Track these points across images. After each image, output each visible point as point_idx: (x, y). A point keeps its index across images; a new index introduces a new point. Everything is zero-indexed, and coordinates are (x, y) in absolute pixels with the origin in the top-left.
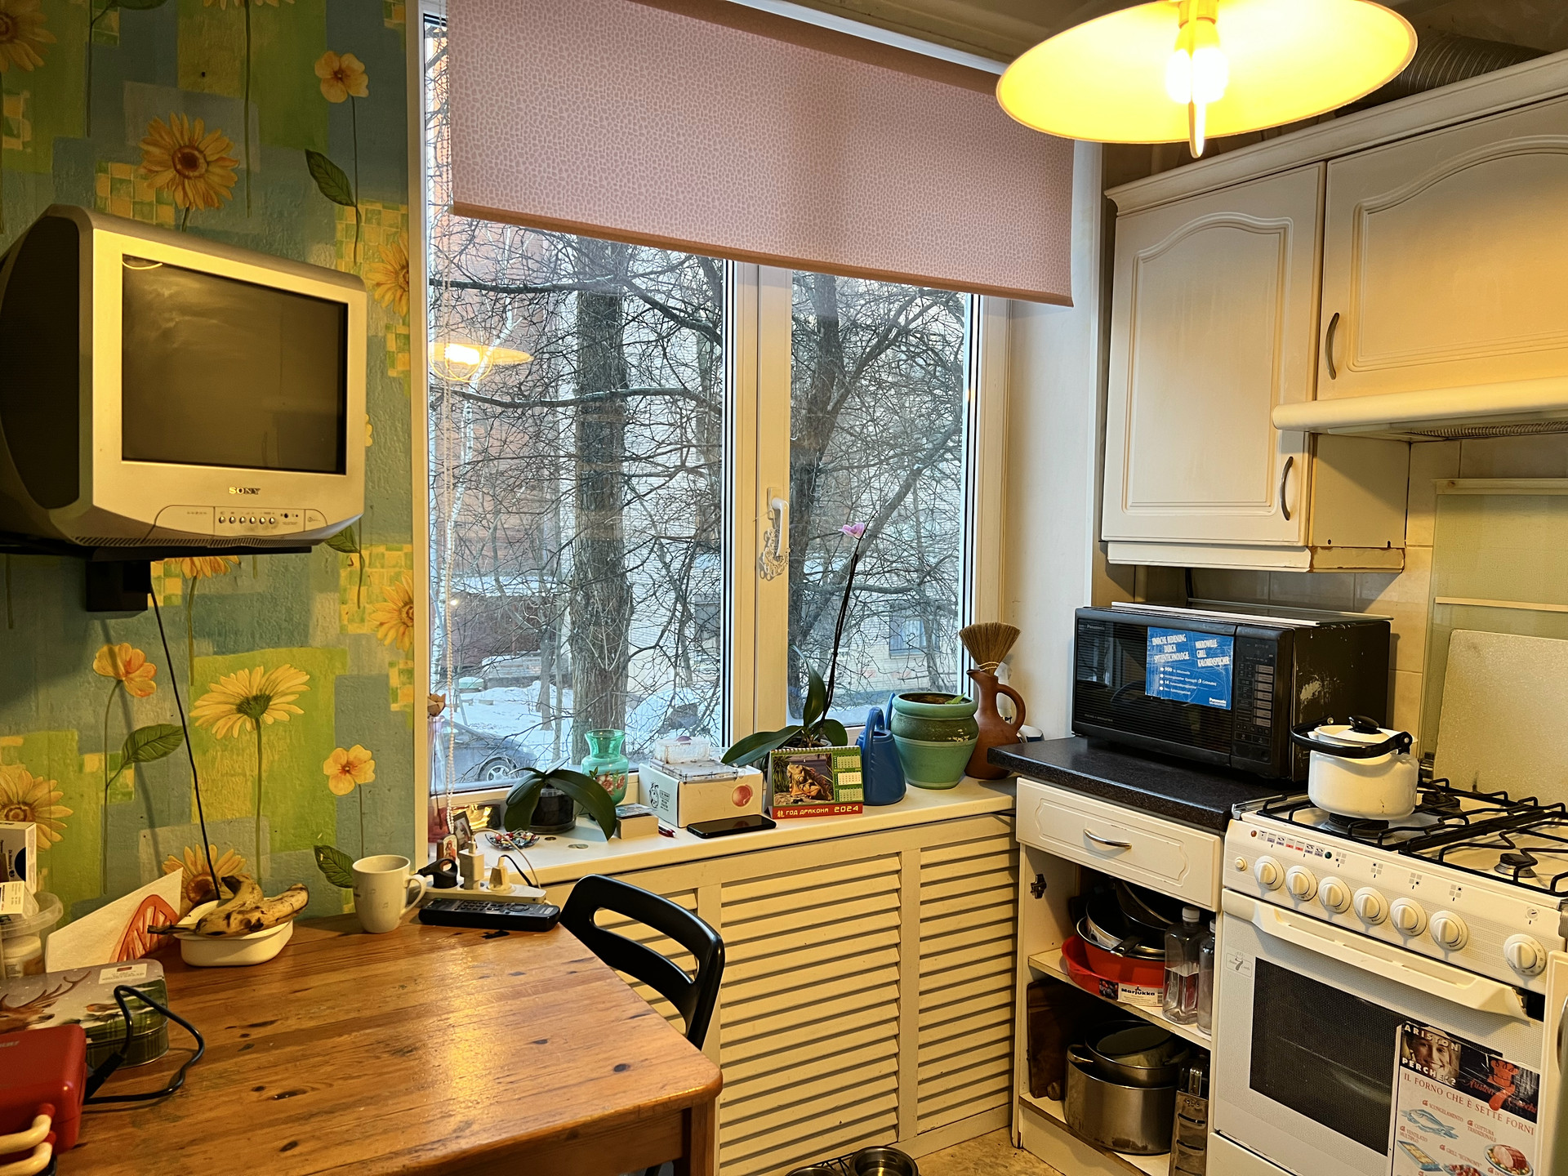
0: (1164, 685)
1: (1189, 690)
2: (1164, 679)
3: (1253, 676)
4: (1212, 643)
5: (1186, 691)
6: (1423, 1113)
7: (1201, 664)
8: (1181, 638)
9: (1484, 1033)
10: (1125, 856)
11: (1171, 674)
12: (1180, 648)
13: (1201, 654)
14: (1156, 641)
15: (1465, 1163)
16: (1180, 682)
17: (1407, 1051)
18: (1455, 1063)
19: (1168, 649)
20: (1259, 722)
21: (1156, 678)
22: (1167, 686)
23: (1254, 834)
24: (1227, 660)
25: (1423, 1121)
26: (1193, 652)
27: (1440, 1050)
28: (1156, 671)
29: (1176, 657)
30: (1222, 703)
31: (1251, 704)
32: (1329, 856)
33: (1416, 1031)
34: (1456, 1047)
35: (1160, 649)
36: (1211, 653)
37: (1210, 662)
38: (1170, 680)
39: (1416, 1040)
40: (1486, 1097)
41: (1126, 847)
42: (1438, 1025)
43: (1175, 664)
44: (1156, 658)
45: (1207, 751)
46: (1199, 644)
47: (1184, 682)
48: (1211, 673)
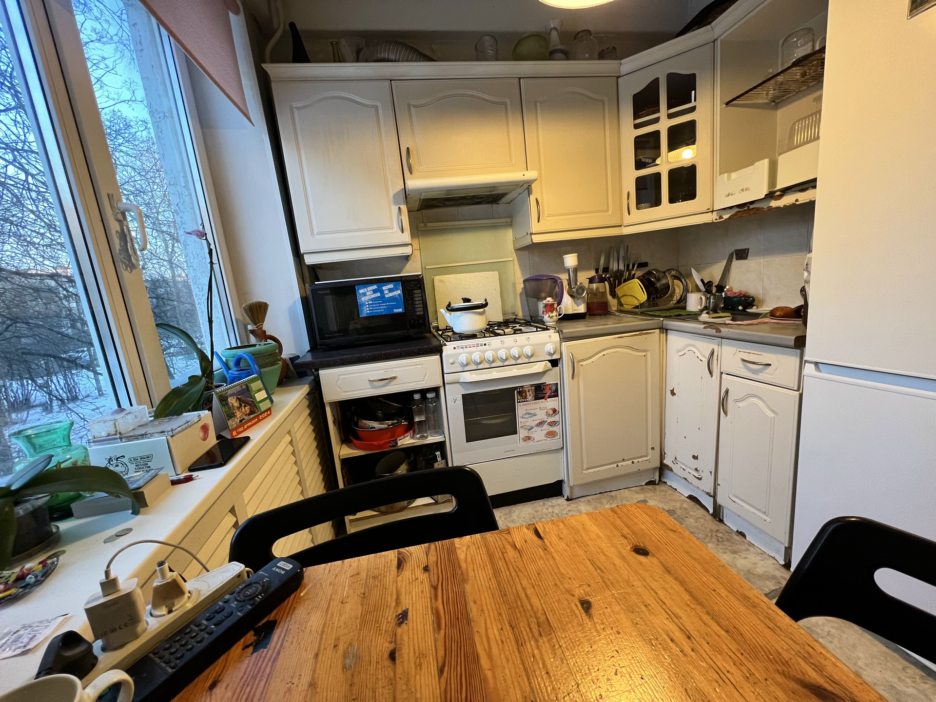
0: (369, 310)
1: (383, 309)
2: (369, 307)
3: (412, 295)
4: (391, 286)
5: (381, 309)
6: (526, 414)
7: (387, 296)
8: (375, 287)
9: (539, 379)
10: (395, 382)
11: (372, 304)
12: (375, 291)
13: (386, 292)
14: (361, 291)
15: (540, 421)
16: (378, 306)
17: (519, 397)
18: (534, 392)
19: (368, 294)
20: (418, 313)
21: (365, 308)
22: (371, 310)
23: (455, 348)
24: (399, 292)
25: (527, 416)
26: (382, 292)
27: (529, 391)
28: (364, 304)
29: (373, 296)
30: (400, 310)
31: (413, 307)
32: (485, 345)
33: (521, 390)
34: (533, 388)
35: (364, 294)
36: (390, 290)
37: (391, 295)
38: (372, 307)
39: (522, 392)
40: (543, 398)
41: (395, 378)
42: (526, 384)
43: (373, 300)
44: (363, 299)
45: (397, 333)
46: (384, 288)
47: (380, 306)
48: (393, 299)
